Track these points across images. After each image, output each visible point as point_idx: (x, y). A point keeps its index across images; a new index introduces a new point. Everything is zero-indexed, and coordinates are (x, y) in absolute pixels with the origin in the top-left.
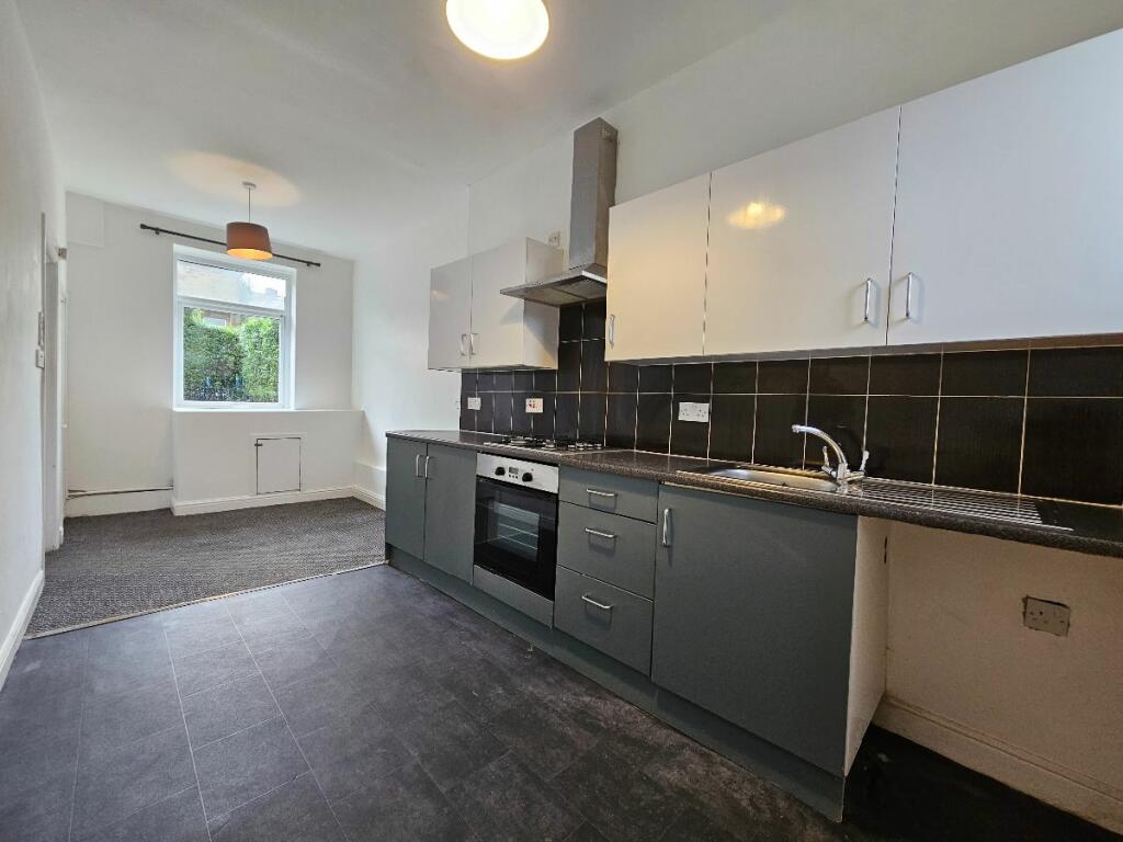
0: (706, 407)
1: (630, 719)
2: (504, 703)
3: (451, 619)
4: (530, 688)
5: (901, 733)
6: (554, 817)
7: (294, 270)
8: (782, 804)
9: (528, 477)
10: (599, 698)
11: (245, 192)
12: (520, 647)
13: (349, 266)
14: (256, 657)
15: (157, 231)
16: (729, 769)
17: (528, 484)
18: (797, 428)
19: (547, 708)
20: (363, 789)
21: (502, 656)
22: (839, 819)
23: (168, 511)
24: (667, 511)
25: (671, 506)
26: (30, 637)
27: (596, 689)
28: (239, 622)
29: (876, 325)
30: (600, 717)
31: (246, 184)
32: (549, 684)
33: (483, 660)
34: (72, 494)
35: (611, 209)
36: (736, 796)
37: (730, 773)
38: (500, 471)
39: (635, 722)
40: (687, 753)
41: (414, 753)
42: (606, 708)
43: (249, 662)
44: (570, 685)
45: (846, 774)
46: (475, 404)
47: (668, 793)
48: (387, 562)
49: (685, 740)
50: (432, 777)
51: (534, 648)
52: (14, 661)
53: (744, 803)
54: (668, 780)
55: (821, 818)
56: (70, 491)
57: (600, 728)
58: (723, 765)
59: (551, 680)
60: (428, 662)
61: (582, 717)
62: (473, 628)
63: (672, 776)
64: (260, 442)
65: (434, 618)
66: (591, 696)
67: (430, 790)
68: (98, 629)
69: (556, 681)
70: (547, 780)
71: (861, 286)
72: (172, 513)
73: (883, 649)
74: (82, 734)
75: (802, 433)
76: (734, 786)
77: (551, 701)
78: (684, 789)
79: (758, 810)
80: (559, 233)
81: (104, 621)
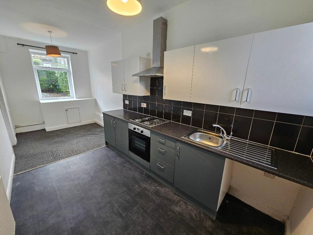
0: (191, 112)
1: (168, 193)
2: (138, 190)
3: (124, 164)
4: (144, 185)
5: (232, 195)
6: (150, 221)
7: (69, 55)
8: (202, 215)
9: (142, 132)
10: (161, 187)
11: (49, 34)
12: (141, 173)
13: (86, 53)
14: (75, 178)
15: (23, 45)
16: (191, 206)
17: (142, 133)
18: (214, 125)
19: (148, 191)
20: (105, 216)
21: (137, 175)
22: (215, 219)
23: (44, 130)
24: (178, 148)
25: (180, 147)
26: (15, 175)
27: (160, 185)
28: (69, 167)
29: (238, 102)
30: (161, 193)
31: (48, 31)
32: (149, 184)
33: (133, 177)
34: (16, 127)
35: (165, 52)
36: (192, 214)
37: (191, 208)
38: (135, 129)
39: (170, 194)
40: (181, 202)
41: (117, 206)
42: (162, 190)
43: (73, 180)
44: (154, 184)
45: (217, 211)
46: (127, 102)
47: (177, 214)
48: (106, 146)
49: (181, 199)
50: (121, 212)
51: (145, 173)
52: (13, 182)
53: (194, 216)
54: (176, 210)
55: (211, 219)
56: (16, 126)
57: (161, 196)
58: (189, 205)
59: (149, 183)
60: (119, 178)
61: (157, 193)
62: (129, 167)
63: (177, 209)
64: (67, 110)
65: (120, 164)
66: (159, 187)
67: (121, 215)
68: (33, 171)
69: (151, 183)
70: (148, 211)
71: (235, 89)
72: (45, 131)
73: (231, 177)
74: (35, 203)
75: (215, 127)
76: (192, 211)
77: (149, 189)
78: (180, 213)
79: (197, 217)
80: (149, 53)
81: (33, 169)
